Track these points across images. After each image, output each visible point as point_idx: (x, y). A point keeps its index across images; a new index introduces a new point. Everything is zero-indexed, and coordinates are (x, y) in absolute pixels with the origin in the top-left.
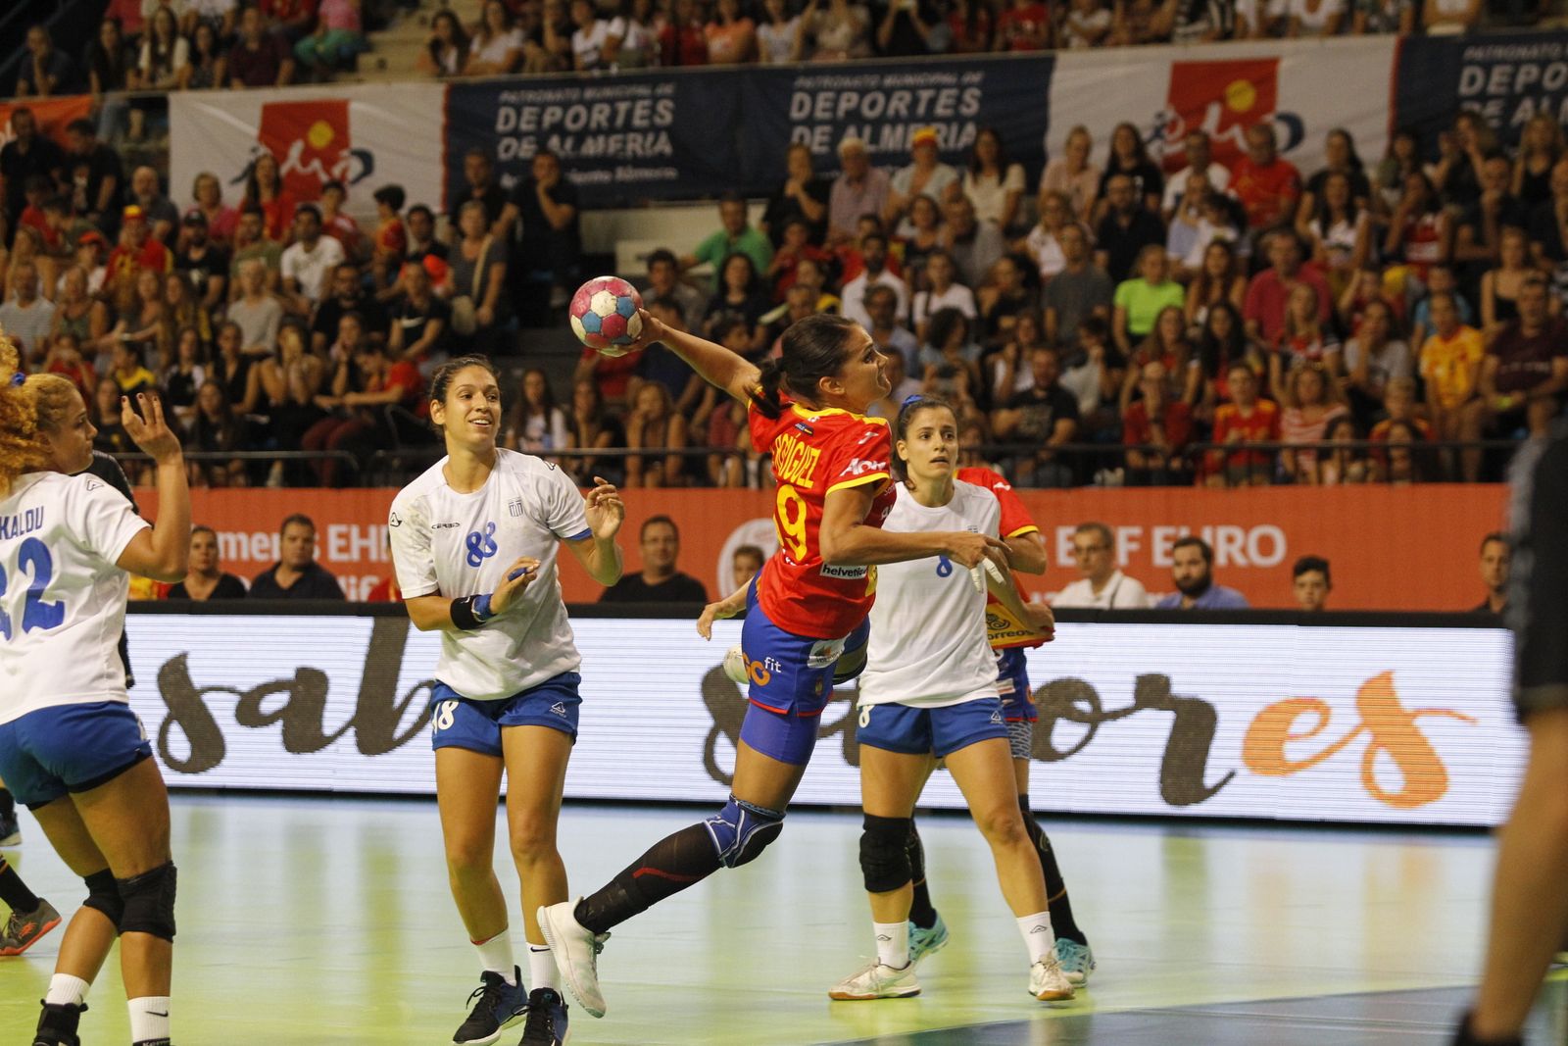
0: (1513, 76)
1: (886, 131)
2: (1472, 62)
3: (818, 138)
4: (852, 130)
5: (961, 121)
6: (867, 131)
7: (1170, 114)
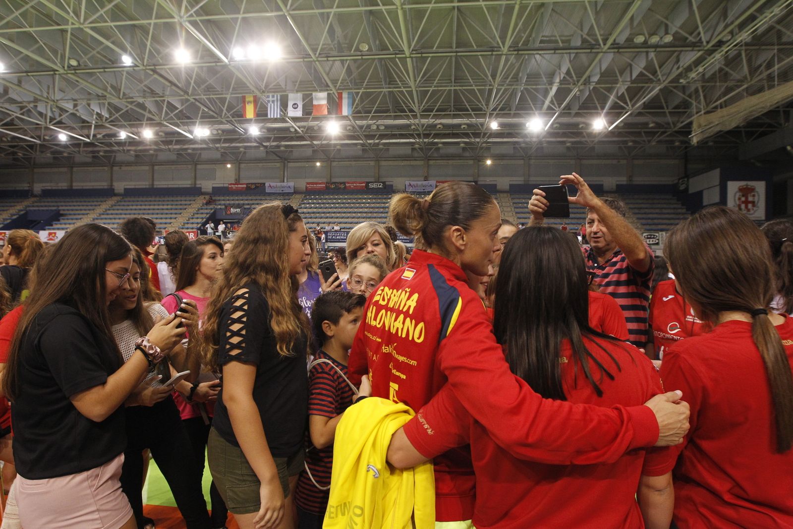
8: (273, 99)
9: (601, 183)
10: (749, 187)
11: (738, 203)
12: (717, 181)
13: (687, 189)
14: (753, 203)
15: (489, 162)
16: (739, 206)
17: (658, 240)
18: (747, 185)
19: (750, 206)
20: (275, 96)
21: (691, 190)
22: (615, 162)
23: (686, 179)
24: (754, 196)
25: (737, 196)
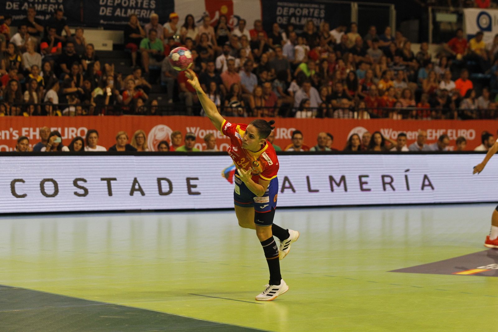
0: (289, 10)
1: (129, 11)
2: (280, 6)
3: (108, 11)
4: (119, 10)
5: (151, 10)
6: (123, 10)
7: (207, 13)
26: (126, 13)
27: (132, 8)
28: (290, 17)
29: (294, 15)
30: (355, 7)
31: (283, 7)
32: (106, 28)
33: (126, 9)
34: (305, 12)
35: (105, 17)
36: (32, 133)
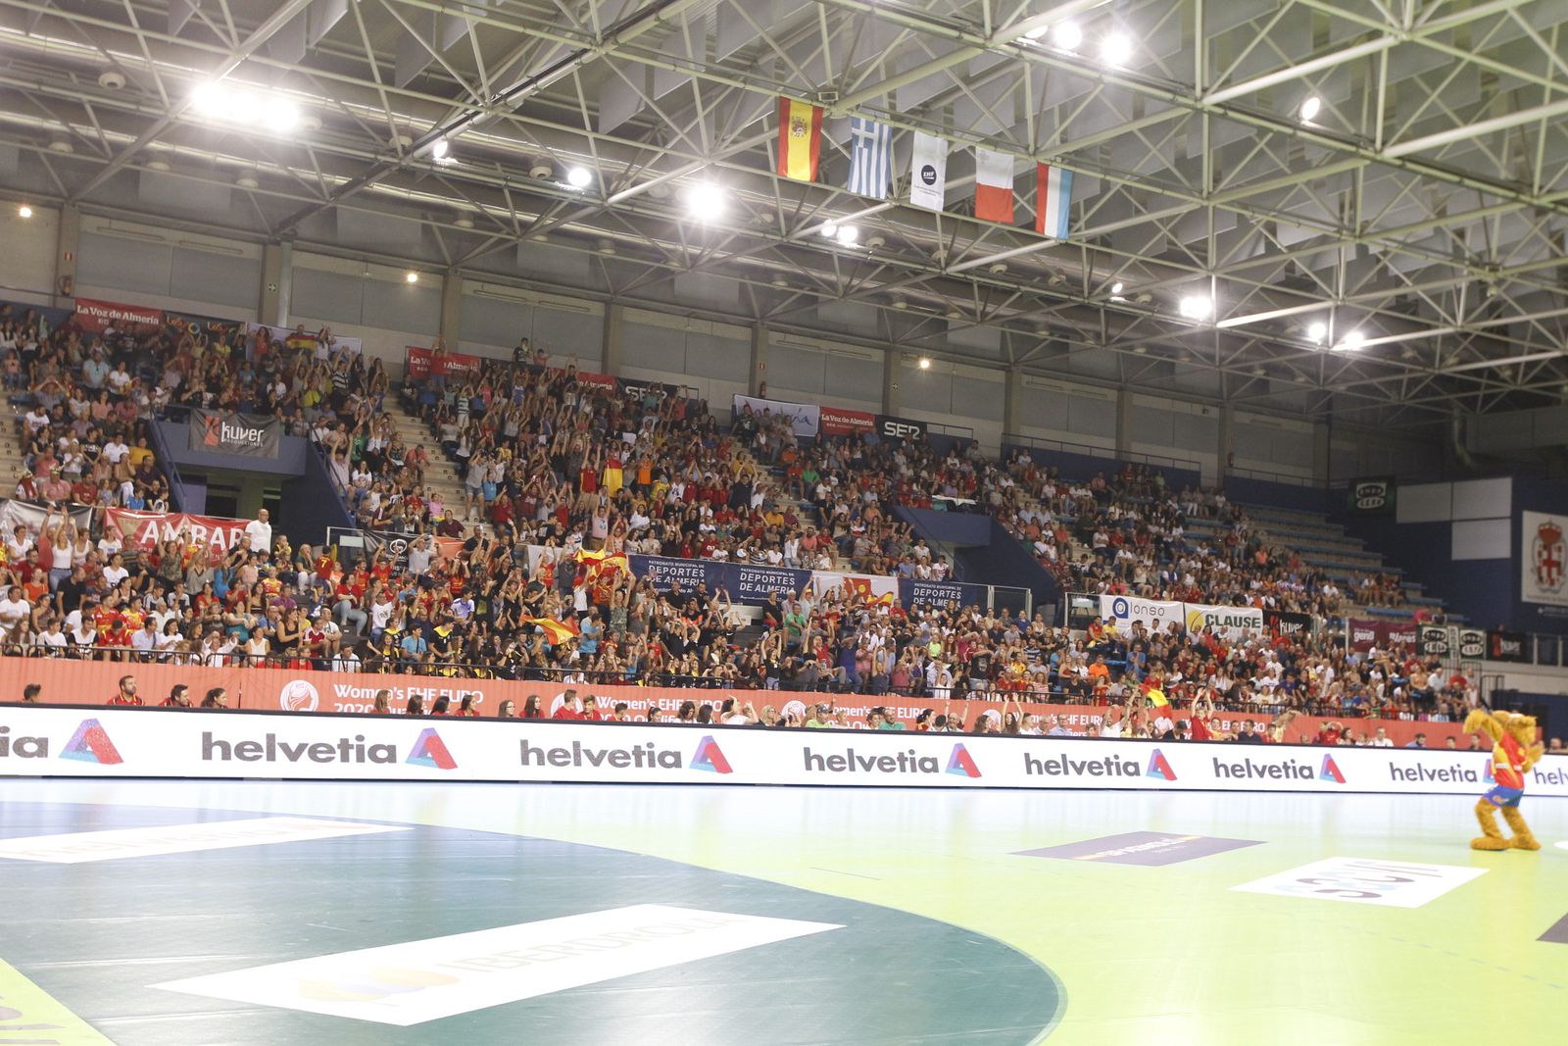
1: (769, 587)
2: (917, 587)
3: (749, 587)
4: (759, 586)
5: (790, 586)
6: (764, 586)
8: (869, 135)
9: (1194, 467)
10: (1554, 528)
11: (1538, 564)
12: (1506, 509)
13: (1388, 511)
14: (1558, 564)
15: (925, 364)
16: (1539, 570)
17: (1447, 643)
18: (1550, 524)
19: (1554, 570)
20: (876, 126)
21: (1402, 517)
22: (1197, 409)
23: (1383, 485)
24: (1560, 549)
25: (1537, 549)
26: (766, 589)
27: (772, 584)
28: (927, 598)
29: (930, 596)
30: (991, 589)
31: (920, 588)
32: (746, 603)
33: (767, 584)
34: (942, 593)
35: (745, 593)
36: (668, 704)
